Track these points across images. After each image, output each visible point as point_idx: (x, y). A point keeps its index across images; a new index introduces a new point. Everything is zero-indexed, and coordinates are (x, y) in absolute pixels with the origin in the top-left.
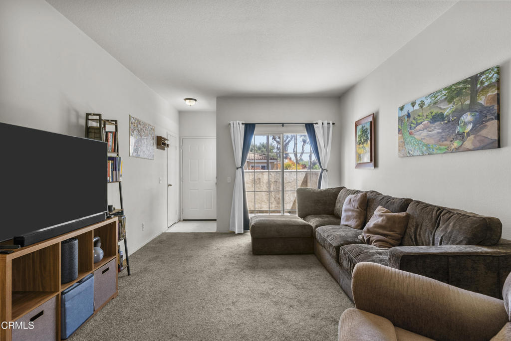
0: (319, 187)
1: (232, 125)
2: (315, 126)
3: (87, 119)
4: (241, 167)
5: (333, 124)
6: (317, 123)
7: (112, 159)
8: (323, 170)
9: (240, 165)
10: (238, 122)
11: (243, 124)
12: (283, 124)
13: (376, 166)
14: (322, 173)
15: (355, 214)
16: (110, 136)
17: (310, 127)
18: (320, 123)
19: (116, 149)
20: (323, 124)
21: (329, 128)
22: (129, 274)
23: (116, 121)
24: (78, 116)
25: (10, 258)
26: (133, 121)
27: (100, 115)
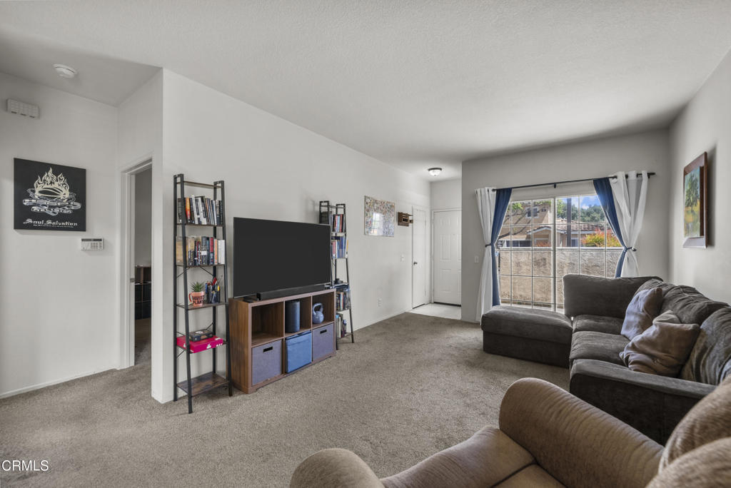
0: (619, 274)
1: (479, 193)
2: (612, 181)
3: (320, 206)
4: (492, 244)
5: (649, 175)
6: (616, 177)
7: (337, 238)
8: (627, 249)
9: (489, 241)
10: (486, 188)
11: (493, 190)
12: (555, 185)
13: (710, 242)
14: (624, 253)
15: (638, 319)
16: (338, 219)
17: (603, 186)
18: (621, 175)
19: (343, 230)
20: (627, 176)
21: (639, 183)
22: (353, 342)
23: (344, 205)
24: (314, 204)
25: (250, 305)
26: (368, 201)
27: (328, 202)
